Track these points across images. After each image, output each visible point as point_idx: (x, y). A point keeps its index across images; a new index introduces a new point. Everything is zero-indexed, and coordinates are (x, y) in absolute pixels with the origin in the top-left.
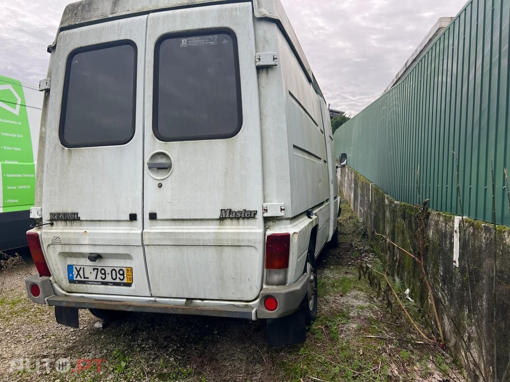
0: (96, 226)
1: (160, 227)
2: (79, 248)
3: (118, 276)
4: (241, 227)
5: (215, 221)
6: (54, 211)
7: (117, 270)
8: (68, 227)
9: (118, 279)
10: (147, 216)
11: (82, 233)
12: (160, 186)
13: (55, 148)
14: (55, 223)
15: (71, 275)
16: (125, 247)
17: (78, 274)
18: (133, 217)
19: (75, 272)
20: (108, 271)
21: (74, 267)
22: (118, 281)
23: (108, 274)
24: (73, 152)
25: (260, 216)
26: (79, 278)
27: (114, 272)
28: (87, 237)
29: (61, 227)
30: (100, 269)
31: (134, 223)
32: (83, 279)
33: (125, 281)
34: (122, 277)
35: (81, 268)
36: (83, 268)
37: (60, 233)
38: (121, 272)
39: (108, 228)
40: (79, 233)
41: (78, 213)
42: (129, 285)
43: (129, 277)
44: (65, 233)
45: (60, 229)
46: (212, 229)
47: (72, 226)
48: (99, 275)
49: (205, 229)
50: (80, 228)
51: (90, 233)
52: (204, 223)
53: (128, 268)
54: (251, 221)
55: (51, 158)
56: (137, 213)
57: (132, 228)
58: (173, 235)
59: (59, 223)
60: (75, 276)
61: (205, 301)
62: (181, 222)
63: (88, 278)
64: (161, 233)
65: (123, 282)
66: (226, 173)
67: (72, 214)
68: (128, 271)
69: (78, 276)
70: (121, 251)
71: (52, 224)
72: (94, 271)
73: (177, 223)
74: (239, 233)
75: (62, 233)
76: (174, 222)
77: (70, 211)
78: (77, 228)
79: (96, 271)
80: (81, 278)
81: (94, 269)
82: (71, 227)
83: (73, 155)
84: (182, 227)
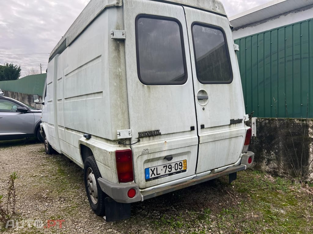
0: (170, 137)
1: (206, 132)
2: (160, 154)
3: (179, 167)
4: (237, 127)
5: (228, 126)
6: (141, 130)
7: (178, 163)
8: (151, 141)
9: (179, 169)
10: (199, 127)
11: (164, 143)
12: (204, 109)
13: (137, 85)
14: (141, 139)
15: (147, 176)
16: (188, 147)
17: (153, 173)
18: (192, 128)
19: (151, 172)
20: (173, 165)
21: (150, 169)
22: (179, 170)
23: (173, 167)
24: (151, 88)
25: (243, 121)
26: (153, 176)
27: (176, 165)
28: (167, 145)
29: (146, 142)
30: (168, 165)
31: (193, 132)
32: (156, 176)
33: (183, 169)
34: (180, 167)
35: (155, 168)
36: (157, 168)
37: (148, 145)
38: (181, 164)
39: (178, 137)
40: (161, 143)
41: (159, 130)
42: (185, 171)
43: (185, 166)
44: (152, 145)
45: (146, 143)
46: (226, 130)
47: (153, 139)
48: (168, 169)
49: (225, 130)
50: (160, 140)
51: (169, 142)
52: (223, 127)
53: (184, 161)
54: (240, 124)
55: (135, 92)
56: (194, 126)
57: (192, 135)
58: (213, 135)
59: (145, 139)
60: (150, 175)
61: (219, 169)
62: (214, 128)
63: (160, 174)
64: (208, 135)
65: (181, 170)
66: (230, 101)
67: (156, 131)
68: (184, 162)
69: (153, 174)
70: (186, 150)
71: (139, 141)
72: (164, 168)
73: (213, 129)
74: (238, 130)
75: (150, 145)
76: (211, 129)
77: (153, 129)
78: (157, 140)
79: (165, 167)
80: (155, 175)
81: (164, 167)
82: (153, 141)
83: (151, 90)
84: (215, 131)
